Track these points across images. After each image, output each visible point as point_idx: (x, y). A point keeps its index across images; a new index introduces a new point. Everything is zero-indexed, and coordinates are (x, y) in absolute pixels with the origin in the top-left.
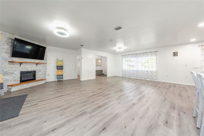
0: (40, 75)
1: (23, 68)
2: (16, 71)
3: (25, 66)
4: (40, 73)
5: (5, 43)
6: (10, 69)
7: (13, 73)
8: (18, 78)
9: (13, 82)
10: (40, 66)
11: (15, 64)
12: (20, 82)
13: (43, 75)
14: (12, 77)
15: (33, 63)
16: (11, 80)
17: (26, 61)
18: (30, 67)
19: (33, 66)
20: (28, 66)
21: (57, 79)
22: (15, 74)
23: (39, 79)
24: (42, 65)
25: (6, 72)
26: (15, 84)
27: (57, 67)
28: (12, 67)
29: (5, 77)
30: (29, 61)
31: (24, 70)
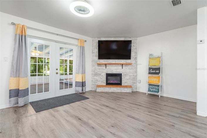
0: (127, 79)
1: (108, 70)
2: (103, 72)
3: (110, 68)
4: (128, 77)
5: (95, 47)
6: (99, 70)
7: (100, 75)
8: (105, 80)
9: (101, 83)
10: (127, 68)
11: (102, 66)
12: (106, 85)
13: (132, 81)
14: (100, 78)
15: (118, 64)
16: (99, 81)
17: (111, 63)
18: (115, 69)
19: (118, 68)
20: (113, 68)
21: (149, 90)
22: (102, 76)
23: (126, 84)
24: (129, 67)
25: (96, 73)
26: (102, 85)
27: (150, 69)
28: (100, 69)
29: (96, 77)
30: (114, 63)
31: (109, 72)
